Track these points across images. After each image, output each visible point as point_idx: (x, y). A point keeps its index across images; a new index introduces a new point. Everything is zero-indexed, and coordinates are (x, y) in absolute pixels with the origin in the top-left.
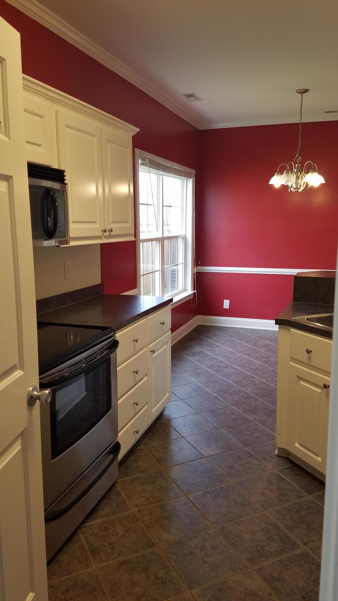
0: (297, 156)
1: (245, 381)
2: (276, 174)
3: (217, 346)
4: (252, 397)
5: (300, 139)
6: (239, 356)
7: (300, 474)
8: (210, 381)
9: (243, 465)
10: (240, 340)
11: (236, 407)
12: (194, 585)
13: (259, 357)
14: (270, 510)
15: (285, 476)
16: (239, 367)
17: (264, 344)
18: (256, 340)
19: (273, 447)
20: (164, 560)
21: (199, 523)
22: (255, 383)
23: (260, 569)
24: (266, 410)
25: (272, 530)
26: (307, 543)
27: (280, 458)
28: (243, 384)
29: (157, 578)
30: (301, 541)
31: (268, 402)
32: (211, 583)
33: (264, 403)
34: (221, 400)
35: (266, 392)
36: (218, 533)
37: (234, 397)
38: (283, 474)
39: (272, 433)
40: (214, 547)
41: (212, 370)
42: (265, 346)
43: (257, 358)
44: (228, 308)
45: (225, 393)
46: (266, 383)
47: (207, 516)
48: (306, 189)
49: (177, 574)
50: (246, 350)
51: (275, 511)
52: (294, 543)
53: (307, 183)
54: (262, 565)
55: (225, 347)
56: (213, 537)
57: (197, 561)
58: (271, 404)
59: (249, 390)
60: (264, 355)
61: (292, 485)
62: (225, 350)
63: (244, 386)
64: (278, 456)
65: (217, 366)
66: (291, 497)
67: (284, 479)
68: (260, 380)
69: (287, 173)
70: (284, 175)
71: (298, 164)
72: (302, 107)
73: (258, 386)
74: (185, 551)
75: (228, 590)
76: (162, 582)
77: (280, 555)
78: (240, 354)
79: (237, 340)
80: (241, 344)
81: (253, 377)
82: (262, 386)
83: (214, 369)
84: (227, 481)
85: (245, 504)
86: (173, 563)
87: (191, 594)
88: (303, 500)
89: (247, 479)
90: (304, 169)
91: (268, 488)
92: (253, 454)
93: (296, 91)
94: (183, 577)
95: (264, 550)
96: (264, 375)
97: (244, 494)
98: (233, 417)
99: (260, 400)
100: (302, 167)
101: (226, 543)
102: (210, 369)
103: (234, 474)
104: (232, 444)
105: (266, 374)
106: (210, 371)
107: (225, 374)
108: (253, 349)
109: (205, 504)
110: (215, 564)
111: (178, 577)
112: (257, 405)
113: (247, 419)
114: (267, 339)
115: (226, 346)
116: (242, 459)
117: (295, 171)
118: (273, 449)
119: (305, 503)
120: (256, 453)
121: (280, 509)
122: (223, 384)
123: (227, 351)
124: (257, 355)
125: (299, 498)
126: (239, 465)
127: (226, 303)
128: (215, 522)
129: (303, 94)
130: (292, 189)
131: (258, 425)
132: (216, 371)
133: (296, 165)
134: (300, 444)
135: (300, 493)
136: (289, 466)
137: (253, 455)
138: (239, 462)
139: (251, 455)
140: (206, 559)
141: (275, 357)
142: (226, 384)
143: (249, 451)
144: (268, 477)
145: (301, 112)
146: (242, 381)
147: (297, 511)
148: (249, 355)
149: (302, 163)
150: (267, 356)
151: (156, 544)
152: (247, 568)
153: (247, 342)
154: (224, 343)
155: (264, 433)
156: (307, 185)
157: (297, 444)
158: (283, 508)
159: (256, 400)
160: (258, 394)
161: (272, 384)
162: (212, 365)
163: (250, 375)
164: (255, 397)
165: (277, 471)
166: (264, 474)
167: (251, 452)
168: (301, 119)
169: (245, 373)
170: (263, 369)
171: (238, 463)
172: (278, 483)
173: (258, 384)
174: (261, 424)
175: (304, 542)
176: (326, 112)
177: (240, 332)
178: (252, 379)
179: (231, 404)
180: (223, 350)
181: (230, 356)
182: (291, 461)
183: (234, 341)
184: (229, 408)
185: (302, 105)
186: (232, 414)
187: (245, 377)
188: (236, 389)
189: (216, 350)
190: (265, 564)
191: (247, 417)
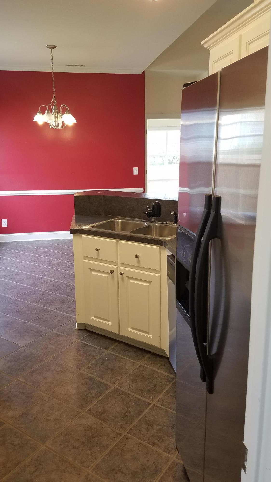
0: (53, 99)
1: (37, 282)
2: (38, 113)
3: (4, 259)
4: (46, 293)
5: (54, 86)
6: (26, 264)
7: (97, 338)
8: (7, 289)
9: (54, 343)
10: (22, 251)
11: (36, 304)
12: (46, 439)
13: (42, 262)
14: (84, 369)
15: (87, 342)
16: (29, 272)
17: (43, 251)
18: (36, 249)
19: (73, 324)
20: (15, 431)
21: (34, 395)
22: (46, 283)
23: (90, 411)
24: (60, 300)
25: (89, 382)
26: (115, 382)
27: (80, 331)
28: (36, 285)
29: (15, 446)
30: (110, 382)
31: (59, 294)
32: (57, 433)
33: (57, 295)
34: (22, 301)
35: (56, 287)
36: (51, 397)
37: (32, 296)
38: (85, 342)
39: (69, 315)
40: (51, 408)
41: (6, 279)
42: (45, 252)
43: (41, 263)
44: (7, 226)
45: (24, 294)
46: (53, 281)
47: (38, 388)
48: (63, 127)
49: (30, 437)
50: (30, 258)
51: (88, 368)
52: (106, 385)
53: (63, 122)
54: (90, 407)
55: (11, 259)
56: (48, 401)
57: (42, 422)
58: (62, 295)
59: (43, 288)
60: (46, 260)
61: (93, 347)
62: (12, 261)
63: (37, 286)
64: (78, 330)
65: (10, 275)
66: (95, 356)
67: (87, 344)
68: (49, 279)
69: (48, 113)
70: (46, 115)
71: (55, 106)
72: (52, 59)
73: (49, 284)
74: (30, 418)
75: (72, 433)
76: (20, 447)
77: (100, 396)
78: (26, 262)
79: (20, 251)
80: (24, 254)
81: (42, 278)
82: (52, 283)
83: (8, 278)
84: (46, 359)
85: (64, 371)
86: (23, 431)
87: (46, 446)
88: (103, 354)
89: (60, 352)
90: (60, 111)
91: (78, 354)
92: (59, 333)
93: (47, 46)
94: (35, 437)
95: (88, 397)
96: (51, 275)
97: (62, 364)
98: (36, 311)
99: (53, 294)
100: (58, 108)
101: (59, 401)
102: (4, 279)
103: (49, 352)
104: (42, 331)
105: (52, 274)
106: (5, 281)
107: (19, 281)
108: (36, 257)
109: (34, 380)
110: (56, 419)
111: (31, 438)
112: (52, 298)
113: (47, 310)
114: (44, 247)
115: (12, 257)
116: (52, 340)
117: (53, 112)
118: (73, 326)
119: (105, 357)
120: (62, 333)
121: (90, 365)
122: (20, 288)
123: (14, 262)
124: (41, 260)
125: (101, 354)
126: (52, 344)
127: (4, 222)
128: (47, 390)
129: (52, 49)
130: (53, 127)
131: (57, 312)
132: (11, 279)
133: (54, 107)
134: (95, 317)
135: (101, 351)
136: (87, 335)
137: (60, 335)
138: (51, 342)
139: (58, 335)
140: (49, 418)
141: (54, 260)
142: (22, 288)
143: (56, 332)
144: (76, 347)
145: (52, 64)
146: (34, 283)
147: (102, 364)
148: (34, 262)
149: (58, 105)
150: (49, 260)
151: (4, 422)
152: (80, 413)
153: (29, 252)
154: (10, 256)
155: (63, 317)
156: (63, 124)
157: (93, 317)
158: (92, 365)
159: (50, 295)
160: (51, 290)
161: (58, 280)
162: (5, 276)
163: (39, 277)
164: (49, 293)
165: (80, 340)
166: (72, 346)
167: (58, 333)
168: (53, 69)
169: (35, 276)
170: (48, 270)
171: (50, 344)
172: (84, 349)
173: (48, 283)
174: (59, 311)
175: (113, 382)
176: (68, 65)
177: (20, 245)
178: (42, 280)
179: (32, 302)
180: (11, 262)
181: (19, 266)
182: (88, 331)
183: (18, 253)
184: (31, 305)
185: (52, 58)
186: (35, 309)
187: (37, 279)
188: (32, 290)
189: (4, 262)
190: (91, 406)
191: (47, 309)
